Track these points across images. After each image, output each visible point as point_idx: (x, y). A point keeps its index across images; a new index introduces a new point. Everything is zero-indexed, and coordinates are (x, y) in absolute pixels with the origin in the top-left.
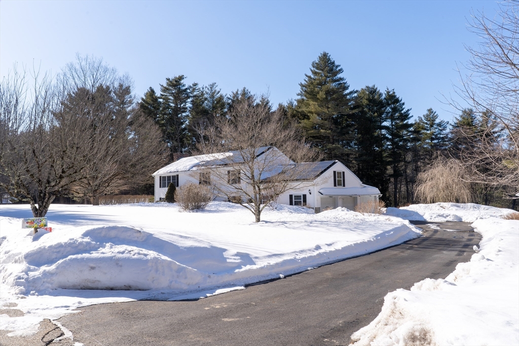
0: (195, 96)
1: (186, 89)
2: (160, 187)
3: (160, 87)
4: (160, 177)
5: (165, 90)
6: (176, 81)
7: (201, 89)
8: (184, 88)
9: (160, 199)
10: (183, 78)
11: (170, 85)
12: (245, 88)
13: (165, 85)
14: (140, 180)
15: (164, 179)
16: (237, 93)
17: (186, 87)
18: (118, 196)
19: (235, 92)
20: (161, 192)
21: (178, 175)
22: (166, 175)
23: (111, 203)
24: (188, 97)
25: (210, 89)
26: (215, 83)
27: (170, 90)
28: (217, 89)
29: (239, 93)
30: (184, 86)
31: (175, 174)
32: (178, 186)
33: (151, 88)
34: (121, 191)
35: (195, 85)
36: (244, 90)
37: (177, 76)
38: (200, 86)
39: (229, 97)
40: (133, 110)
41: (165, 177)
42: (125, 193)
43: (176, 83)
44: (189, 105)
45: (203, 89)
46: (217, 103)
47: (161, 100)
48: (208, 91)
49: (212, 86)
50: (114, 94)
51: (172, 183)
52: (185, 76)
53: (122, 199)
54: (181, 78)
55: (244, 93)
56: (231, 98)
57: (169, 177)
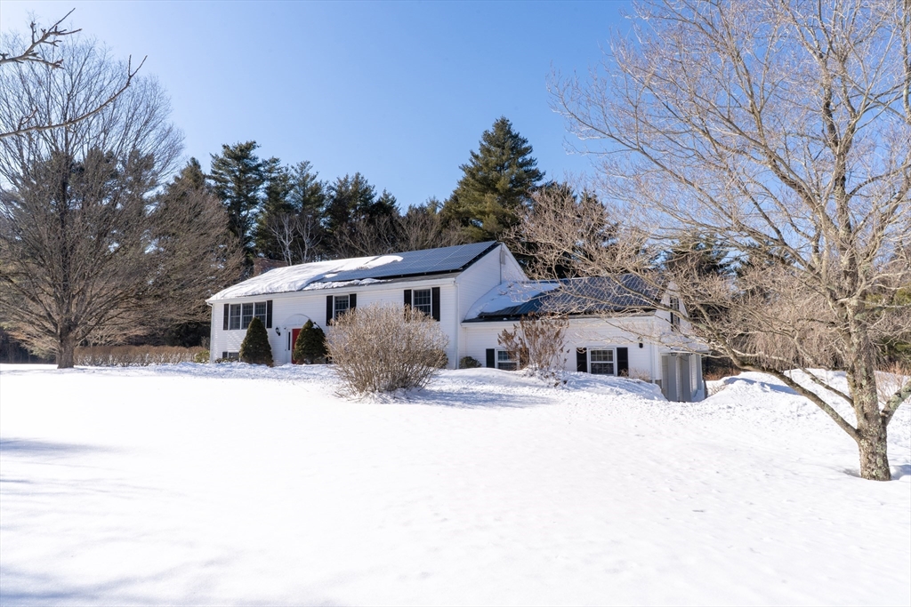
0: (273, 179)
1: (260, 165)
2: (225, 328)
3: (211, 159)
4: (226, 306)
5: (220, 163)
6: (241, 150)
7: (284, 169)
8: (254, 164)
9: (225, 354)
10: (254, 148)
11: (230, 157)
12: (359, 174)
13: (221, 156)
14: (175, 314)
15: (235, 310)
16: (346, 180)
17: (260, 161)
18: (121, 348)
19: (342, 179)
20: (227, 339)
21: (270, 303)
22: (241, 302)
23: (106, 362)
24: (262, 180)
25: (299, 171)
26: (309, 163)
27: (229, 165)
28: (312, 172)
29: (349, 180)
30: (255, 159)
31: (264, 299)
32: (270, 325)
33: (193, 159)
34: (129, 338)
35: (275, 161)
36: (357, 177)
37: (244, 143)
38: (282, 164)
39: (333, 185)
40: (158, 197)
41: (238, 307)
42: (138, 342)
43: (241, 154)
44: (261, 194)
45: (287, 170)
46: (313, 194)
47: (212, 182)
48: (295, 174)
49: (304, 166)
50: (121, 165)
51: (256, 320)
52: (258, 144)
53: (131, 354)
54: (251, 146)
55: (358, 181)
56: (336, 188)
57: (248, 307)
